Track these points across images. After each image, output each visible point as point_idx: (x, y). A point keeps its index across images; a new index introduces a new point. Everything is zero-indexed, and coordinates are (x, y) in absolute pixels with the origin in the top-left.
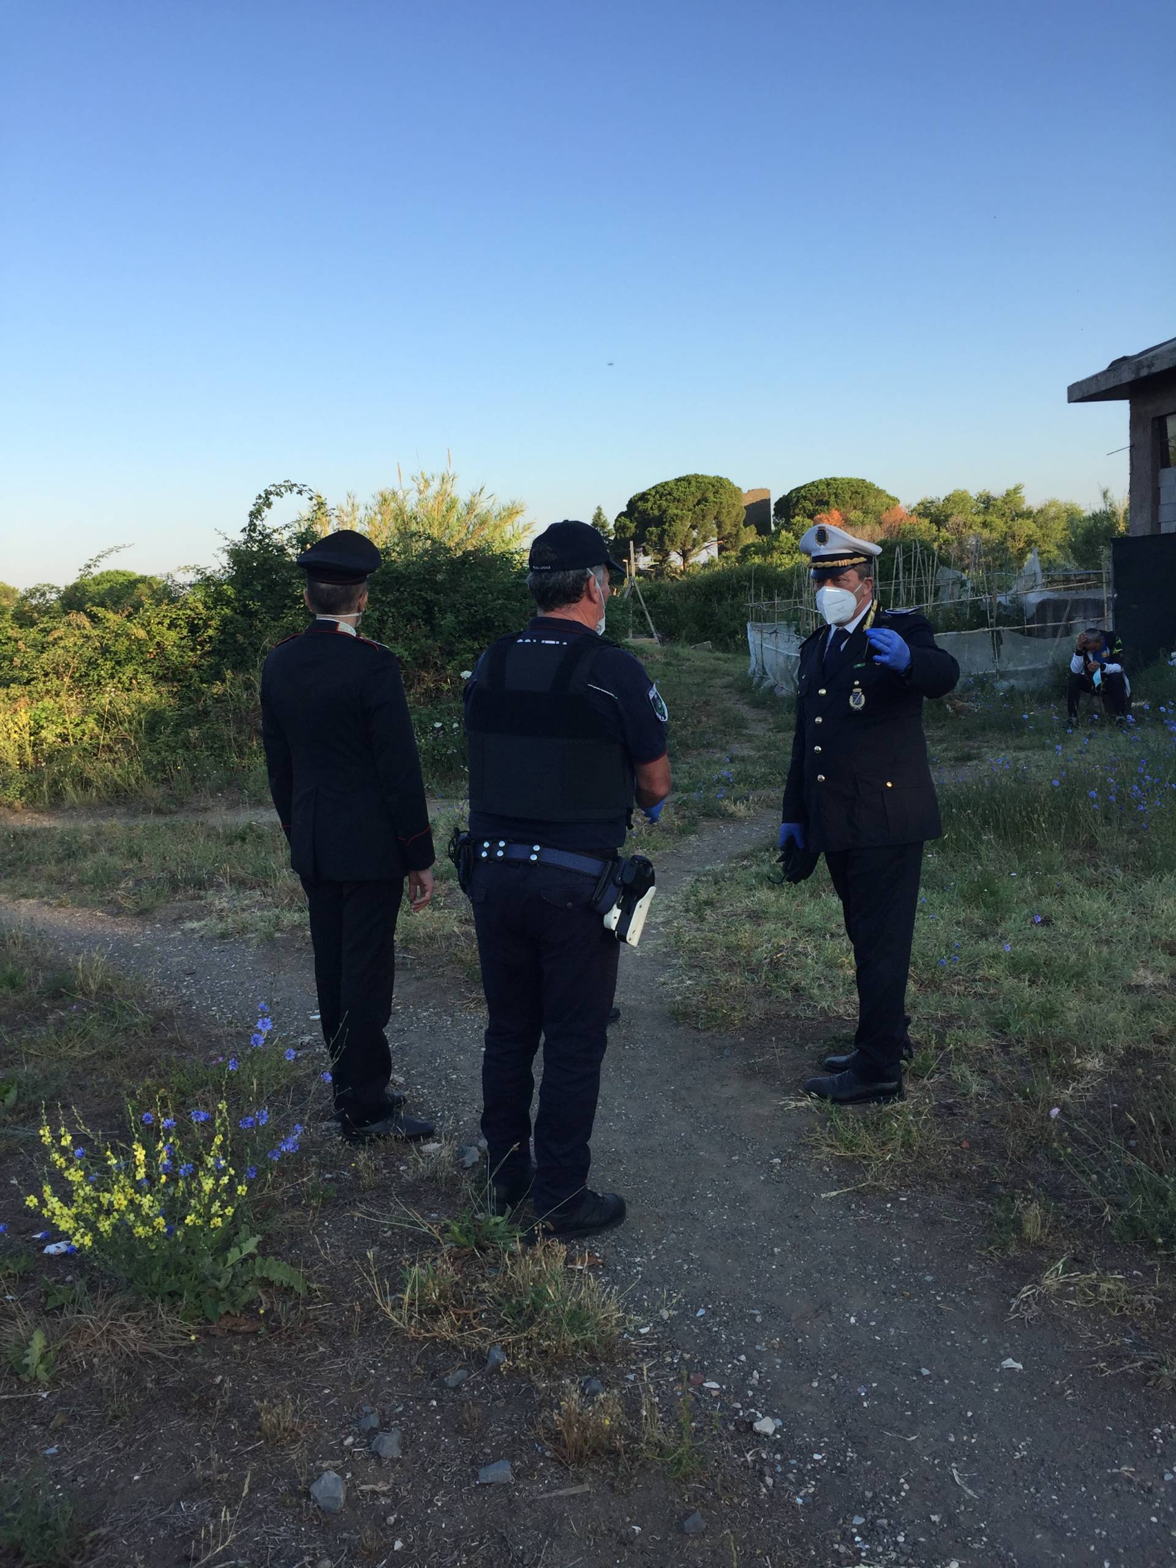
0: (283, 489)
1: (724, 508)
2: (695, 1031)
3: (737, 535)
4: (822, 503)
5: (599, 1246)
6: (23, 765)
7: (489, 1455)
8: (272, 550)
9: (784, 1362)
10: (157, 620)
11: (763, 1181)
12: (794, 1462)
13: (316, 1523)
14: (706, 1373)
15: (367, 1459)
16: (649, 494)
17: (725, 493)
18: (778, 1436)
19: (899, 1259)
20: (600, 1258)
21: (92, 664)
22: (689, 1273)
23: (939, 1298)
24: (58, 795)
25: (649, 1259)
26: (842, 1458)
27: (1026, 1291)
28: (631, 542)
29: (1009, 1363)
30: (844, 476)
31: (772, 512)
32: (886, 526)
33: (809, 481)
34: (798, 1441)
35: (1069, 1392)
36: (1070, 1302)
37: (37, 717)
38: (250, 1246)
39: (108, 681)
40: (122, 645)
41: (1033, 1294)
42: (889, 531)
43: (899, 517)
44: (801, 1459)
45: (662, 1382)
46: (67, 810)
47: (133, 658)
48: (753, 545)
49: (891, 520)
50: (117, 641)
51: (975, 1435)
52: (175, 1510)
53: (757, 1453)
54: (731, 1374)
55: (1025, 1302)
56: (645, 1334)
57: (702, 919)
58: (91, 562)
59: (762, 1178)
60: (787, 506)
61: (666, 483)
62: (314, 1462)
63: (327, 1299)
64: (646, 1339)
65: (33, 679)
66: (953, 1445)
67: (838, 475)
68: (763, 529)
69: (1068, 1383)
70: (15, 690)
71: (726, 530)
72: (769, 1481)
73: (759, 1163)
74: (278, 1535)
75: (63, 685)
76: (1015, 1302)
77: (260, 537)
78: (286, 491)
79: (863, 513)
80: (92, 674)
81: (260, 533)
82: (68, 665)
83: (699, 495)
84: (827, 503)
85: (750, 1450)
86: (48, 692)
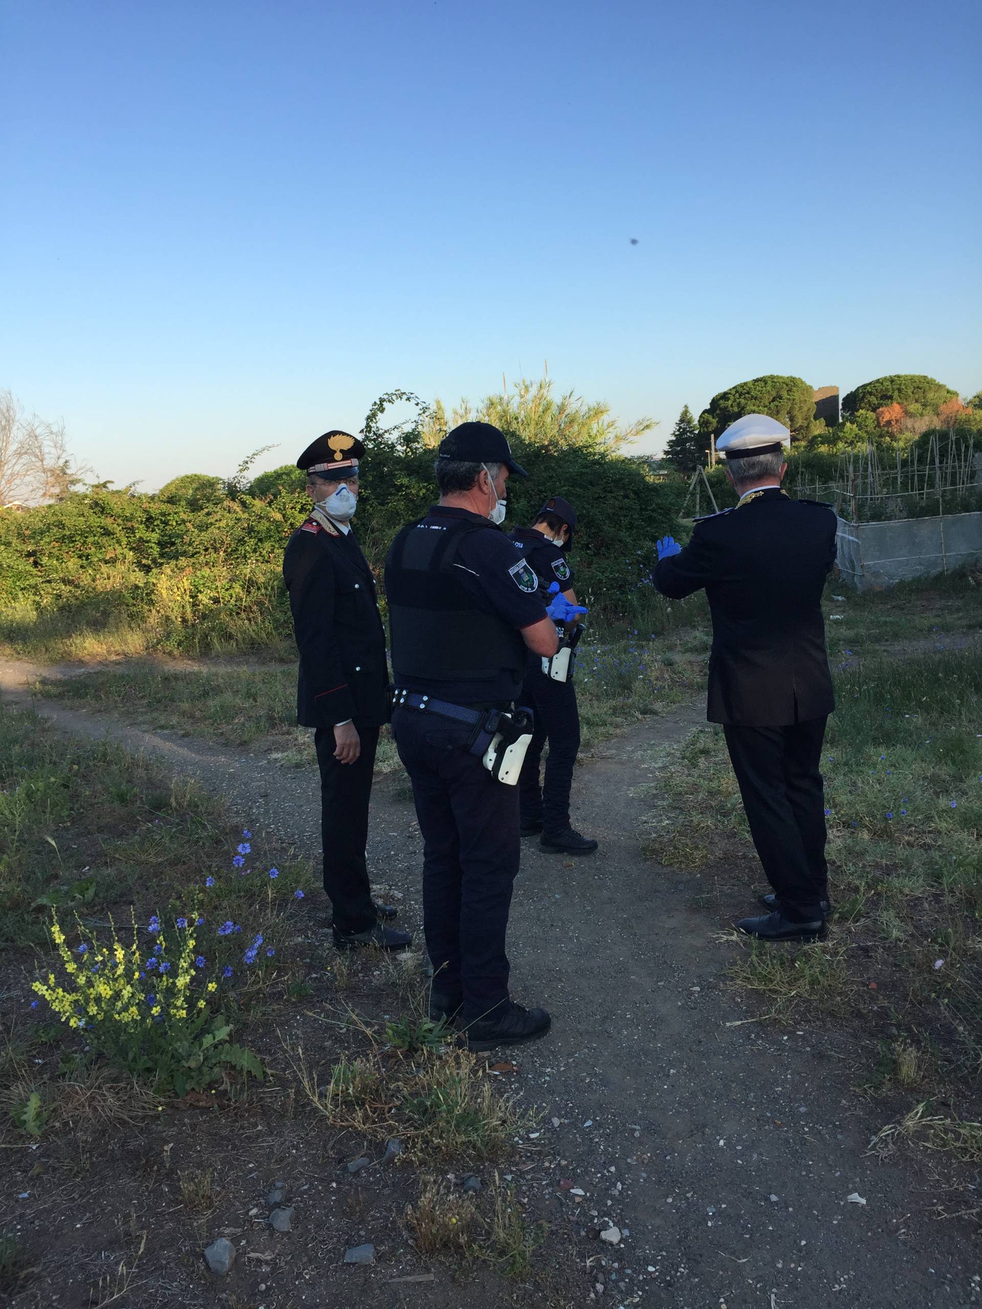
0: (394, 397)
1: (796, 404)
2: (660, 866)
3: (807, 427)
4: (886, 397)
5: (517, 1055)
6: (184, 621)
7: (363, 1237)
8: (384, 447)
9: (648, 1177)
10: (291, 505)
11: (680, 1007)
12: (629, 1271)
13: (203, 1282)
14: (576, 1180)
15: (263, 1230)
16: (730, 393)
17: (798, 390)
18: (622, 1246)
19: (780, 1089)
20: (516, 1065)
21: (241, 541)
22: (589, 1086)
23: (806, 1129)
24: (206, 647)
25: (558, 1070)
26: (673, 1272)
27: (887, 1130)
28: (712, 436)
29: (855, 1197)
30: (907, 373)
31: (840, 407)
32: (943, 417)
33: (875, 378)
34: (639, 1252)
35: (903, 1231)
36: (926, 1144)
37: (196, 584)
38: (223, 1033)
39: (252, 554)
40: (263, 526)
41: (893, 1133)
42: (946, 421)
43: (956, 409)
44: (636, 1269)
45: (534, 1185)
46: (213, 658)
47: (271, 536)
48: (820, 436)
49: (947, 412)
50: (259, 522)
51: (802, 1264)
52: (97, 1257)
53: (598, 1261)
54: (597, 1183)
55: (884, 1141)
56: (533, 1139)
57: (695, 766)
58: (248, 459)
59: (679, 1004)
60: (854, 401)
61: (745, 384)
62: (219, 1228)
63: (277, 1084)
64: (534, 1143)
65: (196, 553)
66: (779, 1271)
67: (902, 373)
68: (831, 421)
69: (905, 1222)
70: (183, 561)
71: (797, 423)
72: (600, 1287)
73: (680, 990)
74: (169, 1289)
75: (218, 558)
76: (875, 1139)
77: (375, 437)
78: (397, 399)
79: (923, 405)
80: (240, 548)
81: (375, 434)
82: (223, 542)
83: (774, 393)
84: (891, 398)
85: (592, 1256)
86: (207, 564)
